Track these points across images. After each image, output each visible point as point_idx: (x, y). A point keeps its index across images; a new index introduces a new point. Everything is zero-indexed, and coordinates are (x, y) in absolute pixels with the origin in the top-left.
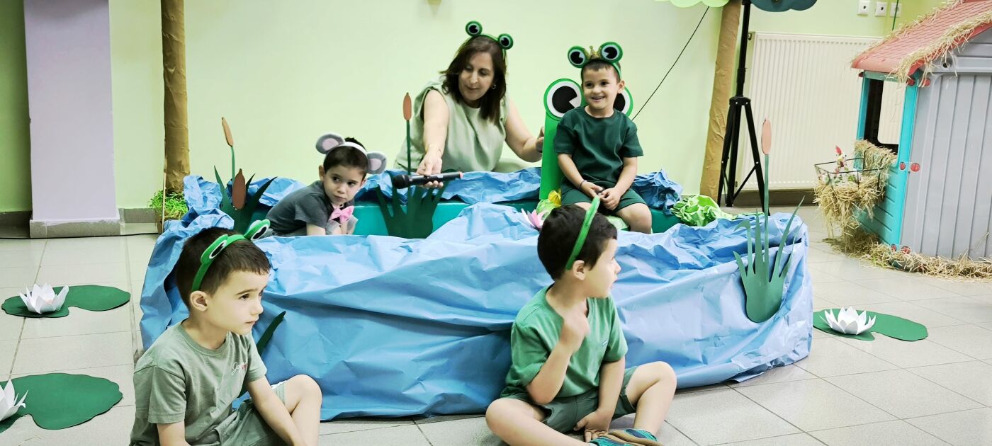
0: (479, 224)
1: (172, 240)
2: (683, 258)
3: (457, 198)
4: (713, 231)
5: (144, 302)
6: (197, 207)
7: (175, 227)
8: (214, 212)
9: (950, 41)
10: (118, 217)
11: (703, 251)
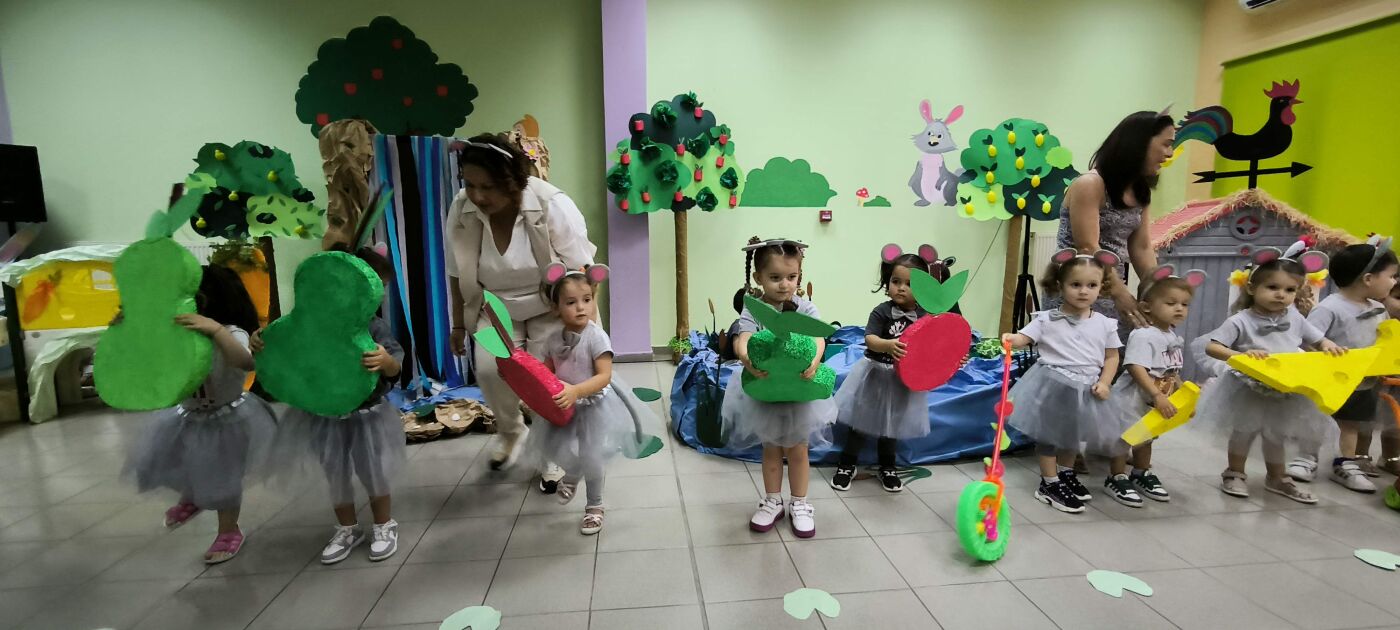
0: (852, 357)
1: (686, 364)
2: (977, 377)
3: (839, 341)
4: (997, 362)
5: (673, 397)
6: (698, 347)
7: (687, 358)
8: (707, 349)
9: (1171, 236)
10: (652, 351)
11: (990, 374)
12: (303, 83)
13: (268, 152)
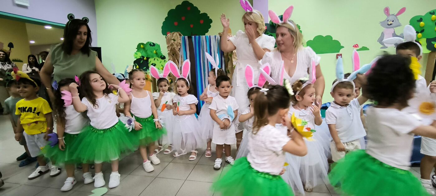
12: (164, 23)
13: (154, 45)
